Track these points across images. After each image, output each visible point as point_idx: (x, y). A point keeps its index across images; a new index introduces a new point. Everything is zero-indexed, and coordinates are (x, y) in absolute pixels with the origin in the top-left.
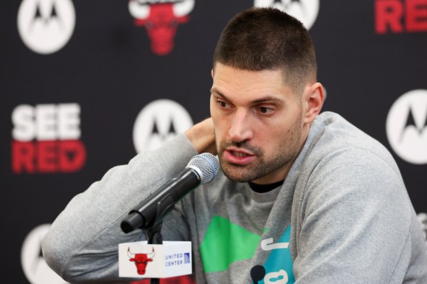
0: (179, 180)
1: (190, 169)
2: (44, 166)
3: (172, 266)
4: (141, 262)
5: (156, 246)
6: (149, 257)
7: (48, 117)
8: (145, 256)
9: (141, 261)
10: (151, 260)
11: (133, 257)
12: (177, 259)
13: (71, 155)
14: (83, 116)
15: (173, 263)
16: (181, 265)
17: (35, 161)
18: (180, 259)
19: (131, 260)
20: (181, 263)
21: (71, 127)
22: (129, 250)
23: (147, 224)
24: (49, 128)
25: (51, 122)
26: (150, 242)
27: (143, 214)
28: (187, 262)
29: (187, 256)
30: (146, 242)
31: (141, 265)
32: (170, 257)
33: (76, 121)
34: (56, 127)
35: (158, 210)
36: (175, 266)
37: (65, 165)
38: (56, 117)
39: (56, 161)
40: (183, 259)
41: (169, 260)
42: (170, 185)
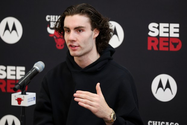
0: (32, 72)
1: (35, 68)
3: (30, 102)
6: (22, 99)
9: (19, 100)
10: (23, 100)
11: (17, 99)
18: (32, 99)
19: (16, 100)
22: (15, 96)
23: (22, 88)
28: (34, 100)
35: (25, 83)
40: (33, 99)
41: (29, 100)
42: (28, 74)
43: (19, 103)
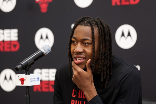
1: (41, 50)
2: (6, 50)
3: (32, 82)
4: (22, 81)
5: (27, 75)
6: (25, 79)
7: (8, 33)
8: (23, 78)
10: (25, 80)
11: (20, 79)
12: (34, 80)
13: (15, 46)
14: (19, 33)
15: (33, 81)
16: (36, 82)
17: (4, 48)
18: (35, 80)
19: (19, 80)
20: (36, 81)
21: (15, 37)
22: (19, 77)
23: (24, 68)
24: (8, 37)
25: (9, 35)
26: (26, 74)
27: (23, 65)
29: (38, 79)
30: (25, 74)
31: (22, 82)
32: (32, 79)
33: (16, 35)
34: (10, 37)
36: (34, 82)
37: (13, 49)
38: (10, 33)
39: (10, 48)
40: (37, 79)
41: (31, 80)
42: (33, 55)
43: (22, 83)
